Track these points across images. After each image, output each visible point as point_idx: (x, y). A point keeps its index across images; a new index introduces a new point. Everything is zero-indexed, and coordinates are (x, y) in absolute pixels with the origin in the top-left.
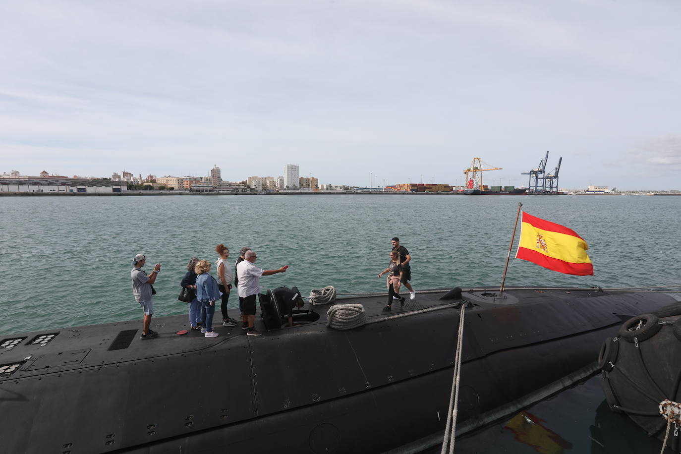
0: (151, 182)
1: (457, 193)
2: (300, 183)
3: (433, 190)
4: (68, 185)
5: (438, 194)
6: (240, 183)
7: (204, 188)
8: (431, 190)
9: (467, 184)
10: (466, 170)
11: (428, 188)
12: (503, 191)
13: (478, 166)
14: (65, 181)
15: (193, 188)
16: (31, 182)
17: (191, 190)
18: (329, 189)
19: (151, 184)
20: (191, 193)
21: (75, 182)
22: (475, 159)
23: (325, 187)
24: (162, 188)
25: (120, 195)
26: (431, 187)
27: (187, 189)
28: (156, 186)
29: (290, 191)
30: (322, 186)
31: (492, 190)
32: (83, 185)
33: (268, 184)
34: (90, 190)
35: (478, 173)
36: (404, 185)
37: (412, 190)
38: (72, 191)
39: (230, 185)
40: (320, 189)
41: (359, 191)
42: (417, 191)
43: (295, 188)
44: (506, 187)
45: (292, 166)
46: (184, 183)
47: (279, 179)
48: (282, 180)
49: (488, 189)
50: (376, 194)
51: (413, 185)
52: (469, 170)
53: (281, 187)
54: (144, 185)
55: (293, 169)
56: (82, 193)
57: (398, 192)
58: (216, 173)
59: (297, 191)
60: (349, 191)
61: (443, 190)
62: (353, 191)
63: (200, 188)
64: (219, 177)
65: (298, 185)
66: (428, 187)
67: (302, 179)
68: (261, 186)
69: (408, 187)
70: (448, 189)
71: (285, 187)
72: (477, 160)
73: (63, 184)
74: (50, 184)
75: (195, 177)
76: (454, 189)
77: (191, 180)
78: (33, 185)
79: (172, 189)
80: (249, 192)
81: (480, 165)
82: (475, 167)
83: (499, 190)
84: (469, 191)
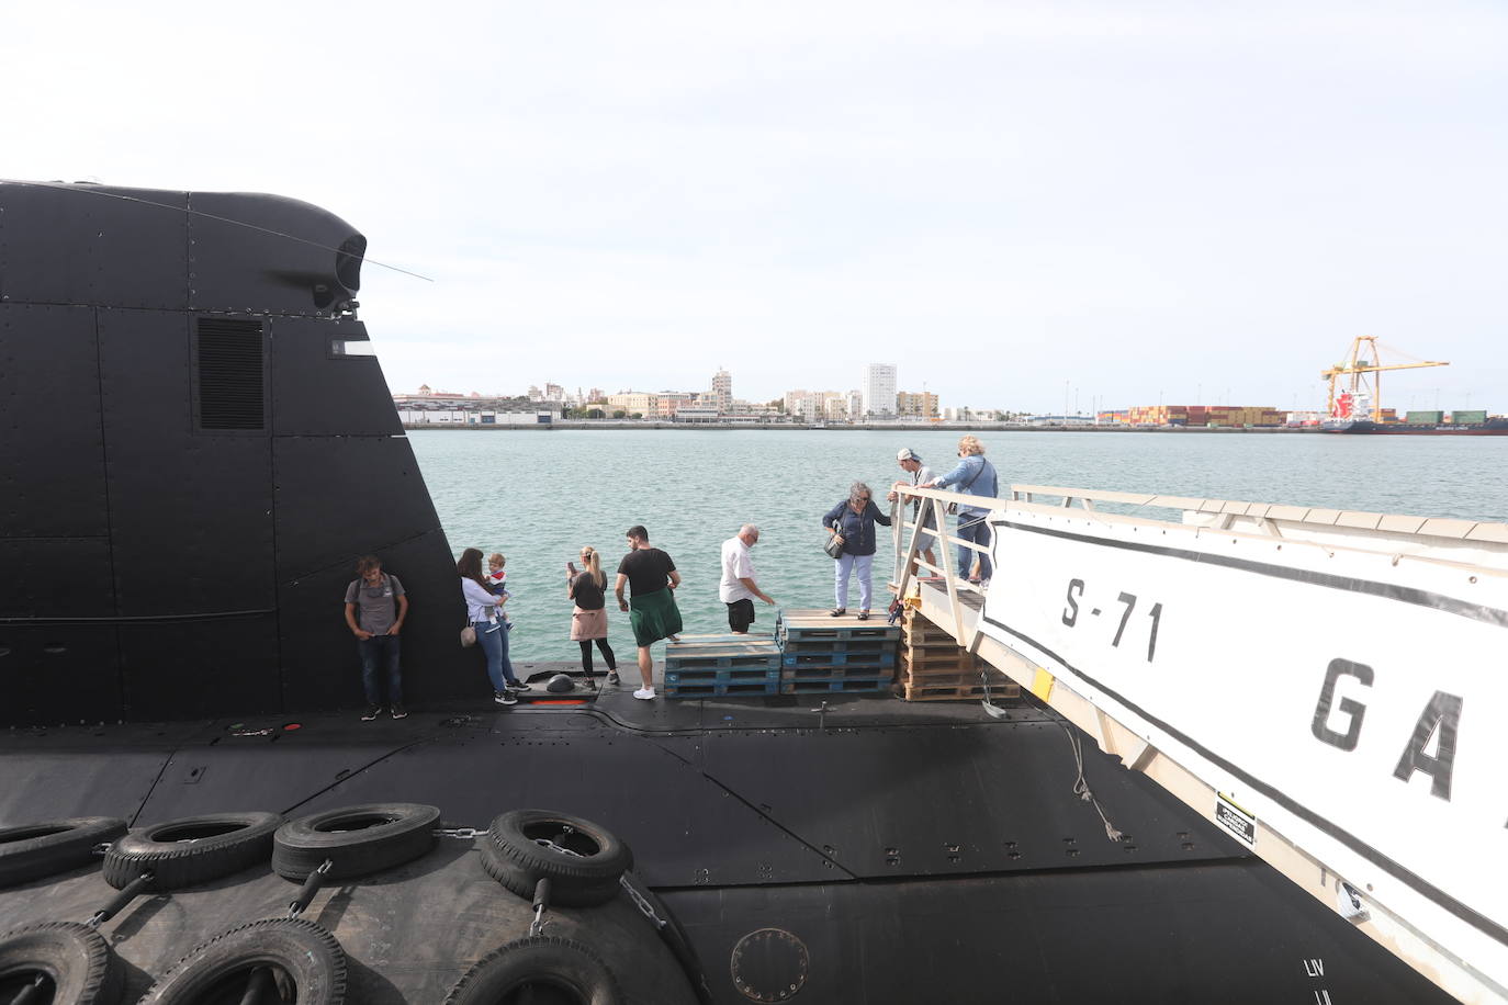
0: (601, 403)
1: (1300, 429)
2: (898, 405)
3: (1231, 421)
4: (468, 409)
5: (1245, 431)
6: (767, 405)
7: (701, 415)
8: (1224, 421)
9: (1331, 406)
10: (1329, 368)
11: (1215, 417)
12: (1447, 425)
13: (1368, 358)
14: (462, 403)
15: (680, 415)
16: (413, 405)
17: (674, 418)
18: (963, 418)
19: (600, 407)
20: (677, 424)
21: (477, 405)
22: (1360, 339)
23: (954, 415)
24: (620, 415)
25: (550, 428)
26: (1224, 413)
27: (665, 417)
28: (609, 410)
29: (876, 423)
30: (948, 412)
31: (1410, 422)
32: (491, 409)
33: (828, 407)
34: (501, 419)
35: (1369, 377)
36: (1151, 409)
37: (1173, 422)
38: (473, 420)
39: (750, 408)
40: (942, 417)
41: (1037, 424)
42: (1185, 422)
43: (887, 415)
44: (1457, 414)
45: (883, 367)
46: (659, 405)
47: (851, 397)
48: (857, 399)
49: (1396, 419)
50: (1080, 430)
51: (1174, 410)
52: (1340, 370)
53: (854, 413)
54: (588, 409)
55: (884, 373)
56: (488, 424)
57: (1133, 426)
58: (722, 384)
59: (892, 423)
60: (1009, 422)
61: (1259, 422)
62: (1022, 425)
63: (694, 415)
64: (728, 393)
65: (894, 410)
66: (1216, 413)
67: (901, 396)
68: (813, 412)
69: (1160, 412)
70: (1275, 419)
71: (864, 413)
72: (1365, 344)
73: (460, 408)
74: (441, 408)
75: (680, 393)
76: (1290, 418)
77: (674, 399)
78: (416, 410)
79: (638, 416)
80: (791, 424)
81: (1376, 355)
82: (1358, 360)
83: (1435, 422)
84: (1336, 425)
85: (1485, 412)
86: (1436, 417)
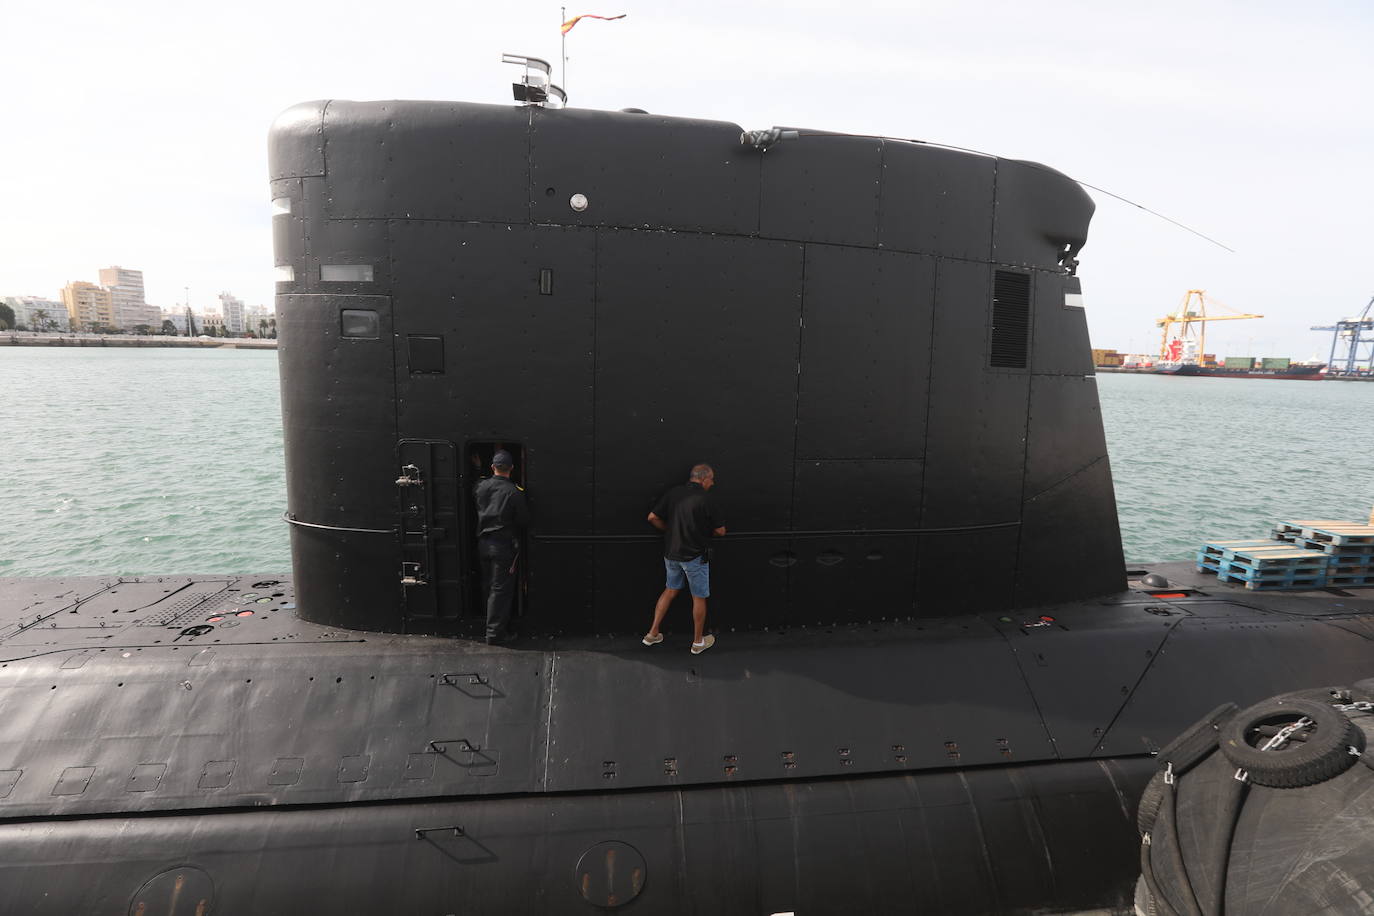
1: (1136, 370)
9: (1163, 351)
10: (1163, 318)
12: (1257, 370)
13: (1196, 308)
22: (1191, 292)
31: (1227, 367)
35: (1196, 326)
44: (1267, 361)
49: (1215, 363)
52: (1173, 319)
61: (1101, 363)
70: (1115, 361)
72: (1195, 297)
76: (1127, 360)
81: (1203, 308)
82: (1188, 310)
83: (1248, 367)
84: (1168, 367)
85: (1289, 360)
86: (1249, 363)
